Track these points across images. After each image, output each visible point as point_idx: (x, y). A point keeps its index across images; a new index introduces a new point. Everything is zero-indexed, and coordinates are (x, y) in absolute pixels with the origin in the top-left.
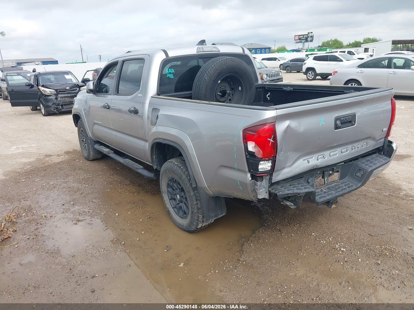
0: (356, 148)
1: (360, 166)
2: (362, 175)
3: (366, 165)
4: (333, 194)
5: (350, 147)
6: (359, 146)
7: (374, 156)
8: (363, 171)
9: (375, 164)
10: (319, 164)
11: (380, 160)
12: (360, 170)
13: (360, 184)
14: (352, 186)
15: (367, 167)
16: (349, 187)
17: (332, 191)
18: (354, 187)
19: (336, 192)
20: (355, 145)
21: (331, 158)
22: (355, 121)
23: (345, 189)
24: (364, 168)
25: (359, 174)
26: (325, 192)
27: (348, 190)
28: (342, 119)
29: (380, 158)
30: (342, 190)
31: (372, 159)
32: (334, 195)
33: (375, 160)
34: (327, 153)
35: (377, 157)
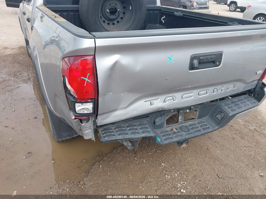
0: (219, 91)
1: (222, 108)
2: (222, 118)
3: (229, 108)
4: (183, 136)
5: (211, 89)
6: (223, 89)
7: (242, 97)
8: (223, 114)
9: (239, 108)
10: (166, 107)
11: (248, 103)
12: (221, 112)
13: (217, 127)
14: (209, 128)
15: (229, 110)
16: (204, 129)
17: (183, 132)
18: (210, 130)
19: (187, 134)
20: (219, 87)
21: (183, 100)
22: (220, 62)
23: (200, 131)
24: (225, 110)
25: (219, 117)
26: (174, 133)
27: (203, 132)
28: (201, 58)
29: (248, 101)
30: (195, 132)
31: (239, 101)
32: (184, 138)
33: (242, 103)
34: (178, 95)
35: (245, 98)
